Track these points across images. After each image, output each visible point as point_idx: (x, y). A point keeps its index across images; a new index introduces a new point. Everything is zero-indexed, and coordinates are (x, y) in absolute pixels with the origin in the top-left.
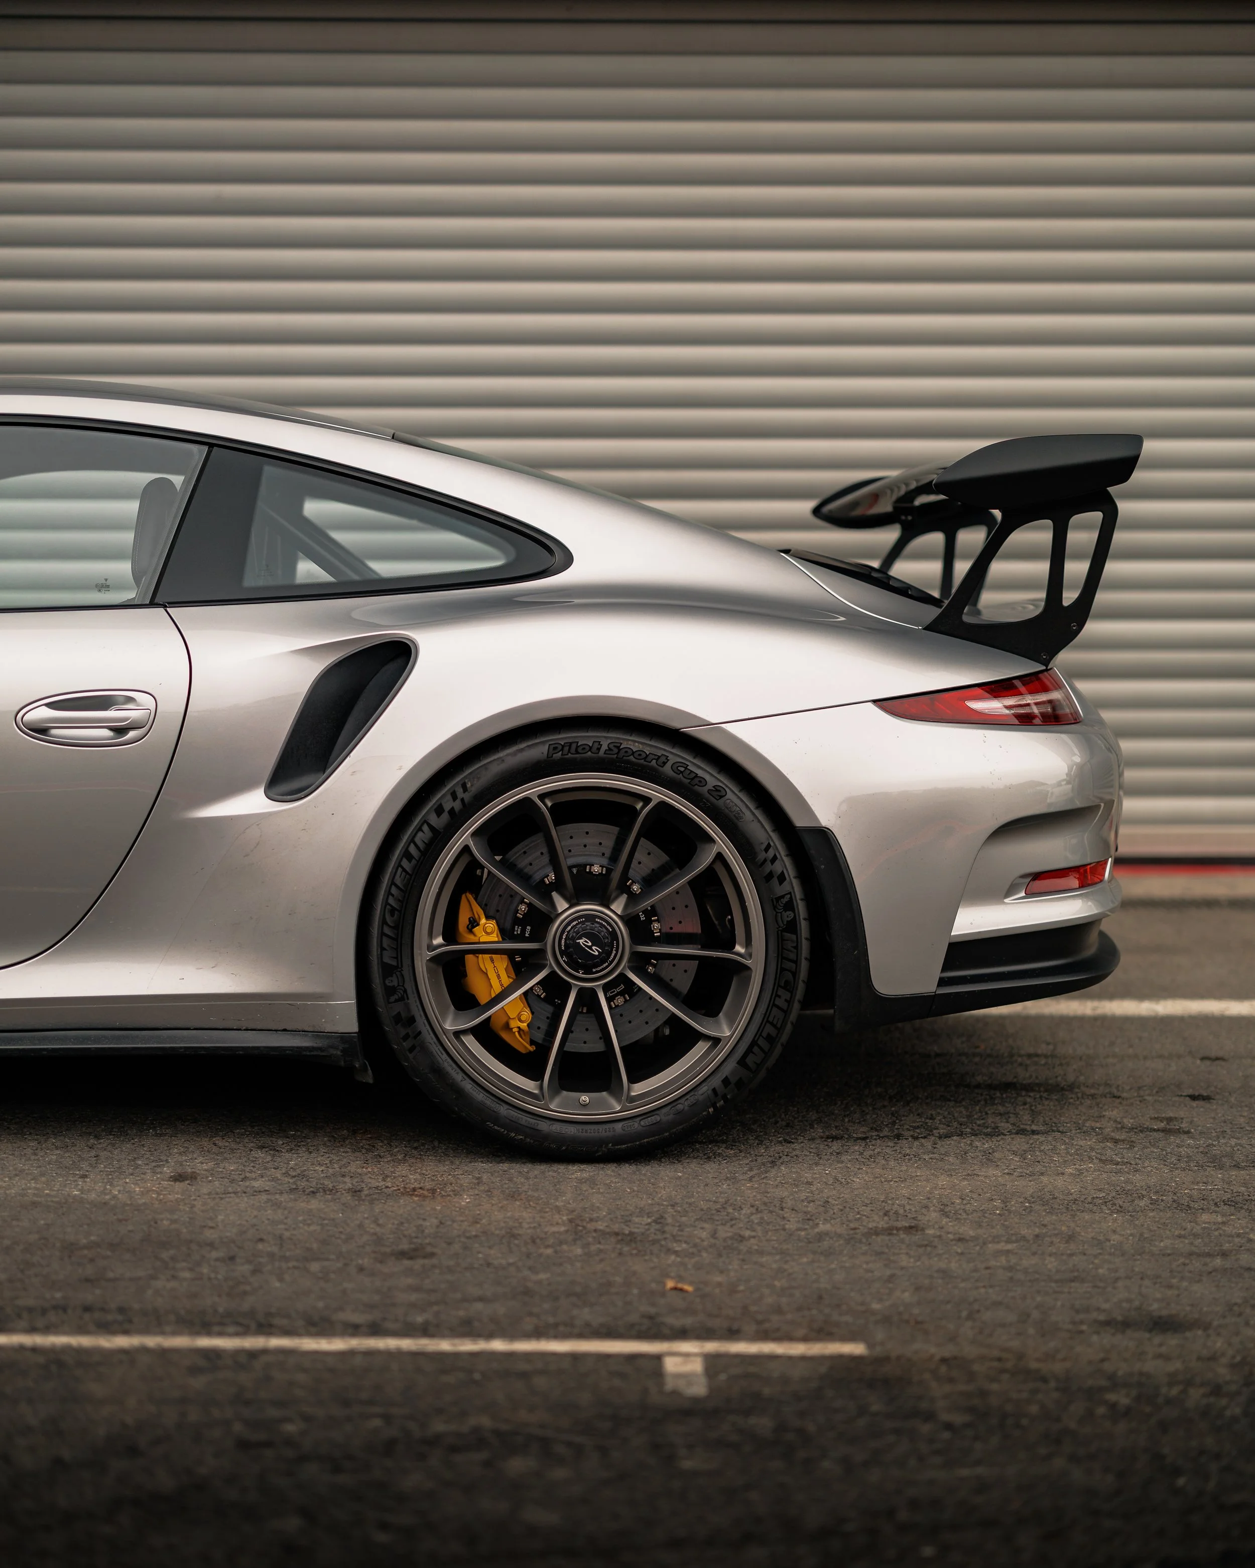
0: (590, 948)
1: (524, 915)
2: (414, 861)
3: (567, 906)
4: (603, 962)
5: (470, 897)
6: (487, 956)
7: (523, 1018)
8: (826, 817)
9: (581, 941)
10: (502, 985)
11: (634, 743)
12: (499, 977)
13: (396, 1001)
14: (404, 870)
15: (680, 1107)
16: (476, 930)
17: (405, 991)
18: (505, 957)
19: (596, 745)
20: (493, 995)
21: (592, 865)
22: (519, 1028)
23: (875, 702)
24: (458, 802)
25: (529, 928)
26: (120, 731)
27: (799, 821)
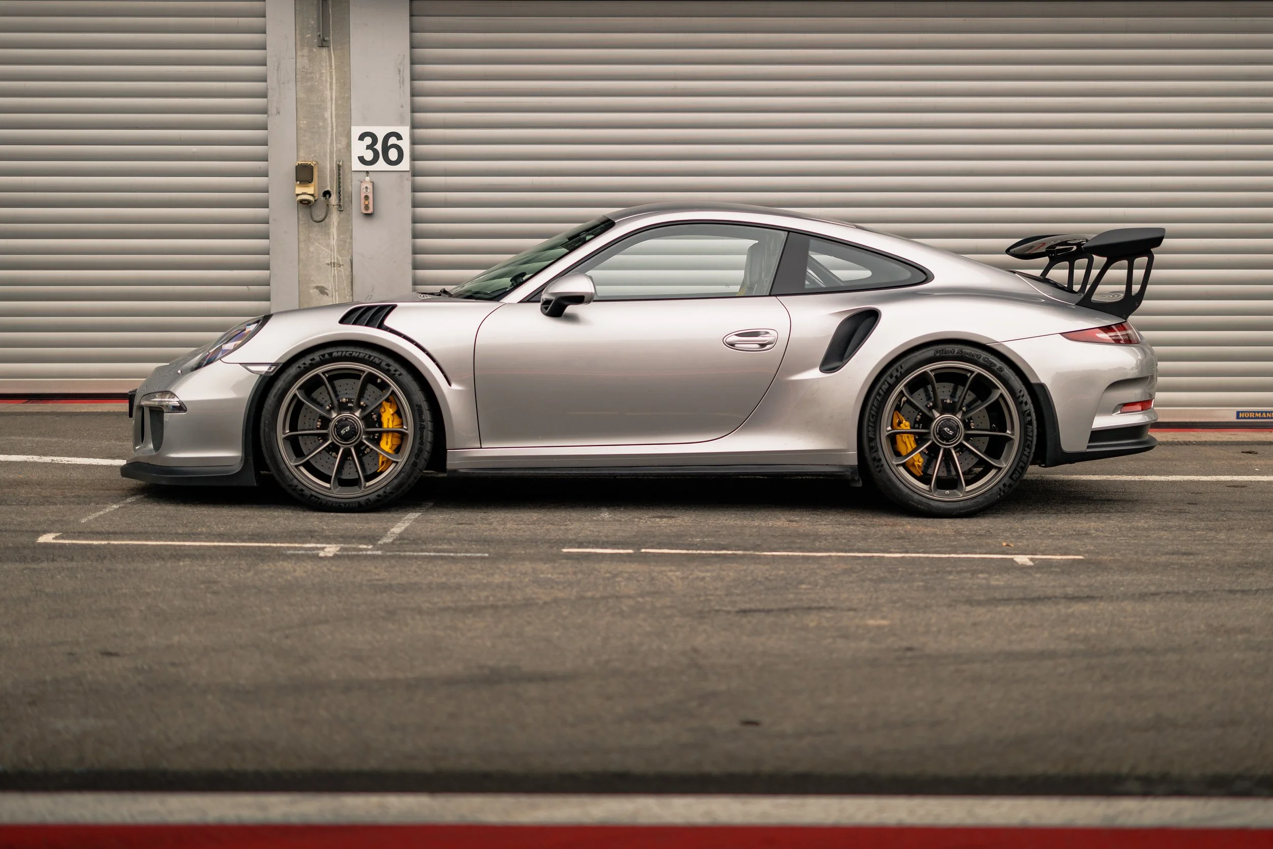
0: (949, 431)
1: (919, 419)
2: (881, 396)
3: (939, 415)
4: (954, 437)
5: (897, 412)
6: (906, 435)
7: (920, 461)
8: (1043, 380)
9: (945, 429)
10: (912, 448)
11: (968, 350)
12: (911, 444)
13: (874, 452)
14: (877, 400)
15: (986, 495)
16: (901, 425)
17: (877, 448)
18: (913, 435)
19: (953, 351)
20: (908, 452)
21: (946, 400)
22: (918, 465)
23: (1061, 334)
24: (899, 373)
25: (921, 425)
26: (763, 345)
27: (1033, 381)
